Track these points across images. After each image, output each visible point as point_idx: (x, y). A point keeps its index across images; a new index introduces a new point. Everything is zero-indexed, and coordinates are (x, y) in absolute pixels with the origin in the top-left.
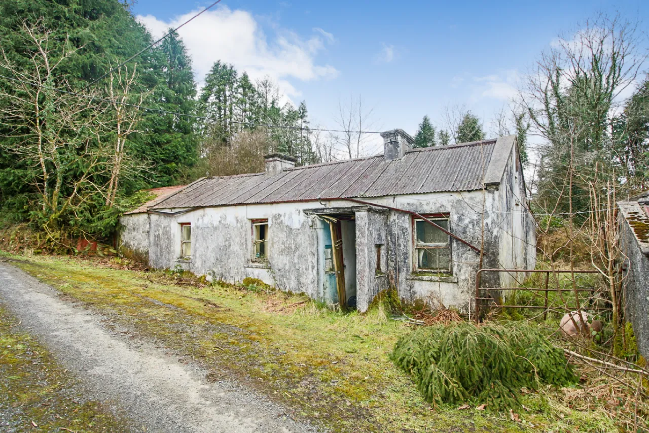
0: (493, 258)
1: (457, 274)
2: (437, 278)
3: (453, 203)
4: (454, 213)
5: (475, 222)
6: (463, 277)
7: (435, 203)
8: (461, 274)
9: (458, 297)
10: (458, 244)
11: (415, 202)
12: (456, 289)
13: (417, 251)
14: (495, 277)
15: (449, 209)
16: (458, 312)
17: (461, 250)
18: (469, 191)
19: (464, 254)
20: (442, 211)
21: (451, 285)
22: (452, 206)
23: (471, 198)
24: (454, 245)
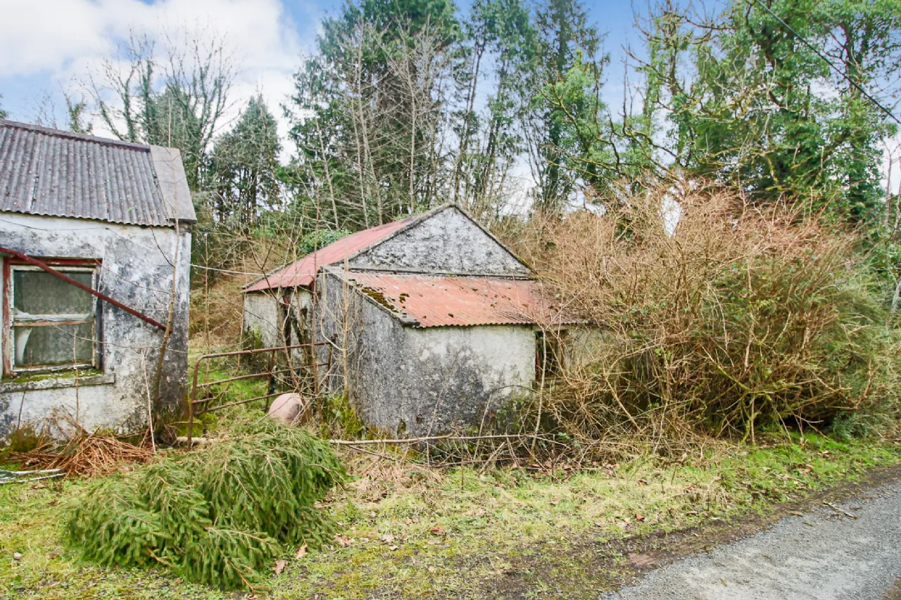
0: (179, 336)
1: (113, 369)
2: (69, 381)
3: (110, 243)
4: (112, 260)
5: (152, 280)
6: (125, 373)
7: (70, 239)
8: (122, 367)
9: (115, 408)
10: (117, 316)
11: (20, 230)
12: (111, 395)
13: (13, 331)
14: (181, 365)
15: (100, 252)
16: (115, 433)
17: (124, 325)
18: (144, 227)
19: (129, 332)
20: (85, 254)
21: (100, 389)
22: (108, 248)
23: (146, 239)
24: (110, 317)
